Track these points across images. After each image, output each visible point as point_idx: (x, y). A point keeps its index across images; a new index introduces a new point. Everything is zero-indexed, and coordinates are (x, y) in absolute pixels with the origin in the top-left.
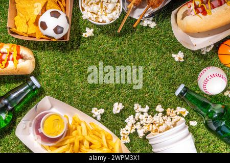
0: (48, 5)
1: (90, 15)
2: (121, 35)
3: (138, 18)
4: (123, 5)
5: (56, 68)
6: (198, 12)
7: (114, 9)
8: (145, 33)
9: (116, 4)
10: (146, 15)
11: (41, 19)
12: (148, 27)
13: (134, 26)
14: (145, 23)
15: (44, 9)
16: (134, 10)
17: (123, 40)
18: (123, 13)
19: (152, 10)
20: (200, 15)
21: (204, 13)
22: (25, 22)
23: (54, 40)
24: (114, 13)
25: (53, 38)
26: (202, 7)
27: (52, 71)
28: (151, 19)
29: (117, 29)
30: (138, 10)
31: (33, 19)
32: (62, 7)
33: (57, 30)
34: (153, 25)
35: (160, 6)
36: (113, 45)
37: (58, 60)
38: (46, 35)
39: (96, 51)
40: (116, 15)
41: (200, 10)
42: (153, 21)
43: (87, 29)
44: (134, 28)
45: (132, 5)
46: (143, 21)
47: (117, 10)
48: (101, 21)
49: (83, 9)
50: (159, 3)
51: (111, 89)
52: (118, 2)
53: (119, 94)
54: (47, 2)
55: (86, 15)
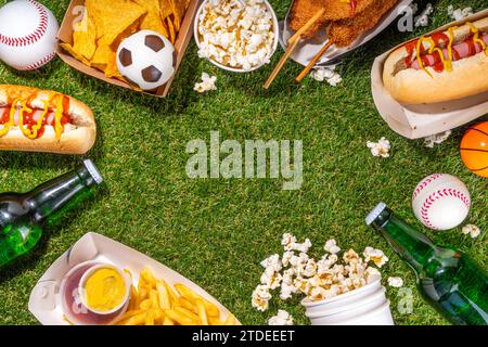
0: (146, 19)
2: (271, 93)
3: (306, 64)
4: (281, 35)
5: (136, 147)
6: (427, 64)
7: (262, 45)
8: (317, 93)
9: (266, 34)
10: (324, 59)
11: (126, 44)
12: (325, 82)
13: (298, 79)
14: (320, 75)
15: (137, 26)
16: (300, 46)
17: (273, 104)
18: (280, 52)
19: (335, 50)
20: (430, 69)
21: (439, 67)
22: (93, 37)
23: (136, 89)
24: (261, 53)
25: (137, 85)
26: (435, 54)
27: (127, 151)
28: (333, 67)
29: (264, 81)
30: (308, 46)
31: (110, 37)
32: (172, 31)
33: (149, 73)
34: (335, 80)
35: (353, 45)
36: (252, 112)
37: (141, 132)
39: (218, 121)
40: (263, 57)
41: (431, 59)
42: (336, 71)
43: (204, 76)
44: (297, 83)
45: (296, 38)
46: (315, 70)
47: (268, 46)
48: (233, 64)
49: (200, 36)
50: (351, 38)
51: (240, 199)
52: (271, 29)
53: (255, 209)
54: (146, 14)
55: (205, 50)
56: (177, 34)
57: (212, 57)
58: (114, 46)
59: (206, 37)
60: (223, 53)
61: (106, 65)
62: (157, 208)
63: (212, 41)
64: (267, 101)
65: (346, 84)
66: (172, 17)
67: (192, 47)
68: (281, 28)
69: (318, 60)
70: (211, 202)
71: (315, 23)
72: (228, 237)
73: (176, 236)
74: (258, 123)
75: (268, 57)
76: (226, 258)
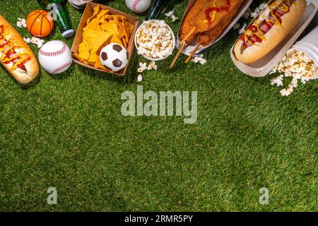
0: (112, 39)
1: (145, 51)
2: (173, 70)
3: (189, 55)
4: (176, 42)
5: (111, 101)
7: (167, 46)
8: (195, 69)
9: (169, 41)
10: (197, 52)
11: (104, 50)
12: (199, 63)
13: (186, 62)
14: (196, 60)
15: (108, 42)
16: (185, 47)
17: (175, 75)
18: (176, 50)
19: (202, 48)
22: (88, 50)
23: (111, 72)
24: (167, 49)
25: (111, 69)
27: (107, 103)
28: (202, 55)
29: (169, 65)
30: (189, 47)
31: (96, 49)
32: (125, 44)
33: (116, 63)
34: (203, 61)
35: (210, 44)
36: (165, 80)
37: (113, 93)
38: (105, 66)
39: (149, 85)
40: (168, 52)
42: (203, 58)
43: (141, 64)
44: (185, 64)
45: (183, 43)
46: (194, 58)
47: (170, 46)
48: (155, 56)
49: (138, 45)
50: (210, 41)
51: (163, 121)
52: (171, 39)
53: (170, 126)
54: (112, 36)
55: (141, 51)
56: (127, 45)
57: (144, 54)
58: (98, 53)
59: (140, 44)
60: (149, 52)
61: (95, 62)
62: (123, 129)
63: (144, 46)
64: (172, 75)
65: (208, 63)
66: (124, 37)
67: (135, 50)
68: (176, 39)
69: (194, 52)
70: (149, 124)
71: (192, 35)
72: (158, 140)
73: (134, 141)
74: (168, 85)
75: (171, 51)
76: (158, 151)
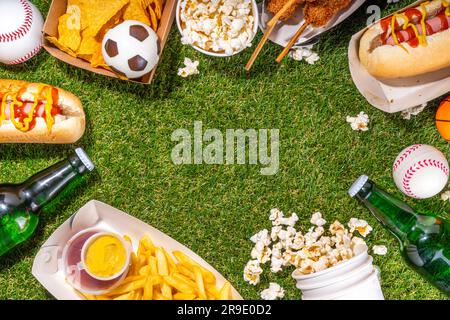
0: (129, 9)
3: (285, 45)
4: (260, 18)
5: (124, 133)
6: (402, 40)
7: (243, 29)
8: (296, 73)
9: (246, 19)
10: (302, 40)
11: (110, 35)
12: (303, 61)
13: (278, 60)
14: (298, 55)
15: (120, 17)
16: (278, 27)
17: (255, 84)
18: (260, 34)
19: (312, 30)
20: (406, 45)
21: (414, 42)
22: (78, 29)
24: (243, 37)
26: (409, 29)
27: (116, 137)
28: (311, 46)
30: (285, 27)
31: (95, 29)
32: (154, 19)
33: (135, 63)
34: (312, 58)
35: (329, 25)
36: (235, 93)
37: (128, 118)
38: (111, 67)
39: (202, 104)
40: (244, 41)
41: (406, 35)
42: (314, 50)
43: (187, 61)
44: (276, 63)
45: (274, 21)
46: (294, 50)
47: (249, 30)
48: (216, 49)
49: (183, 24)
51: (227, 178)
52: (251, 14)
53: (242, 187)
54: (128, 4)
55: (188, 36)
56: (159, 21)
57: (195, 43)
58: (99, 37)
59: (189, 23)
60: (205, 39)
61: (91, 56)
62: (148, 190)
63: (195, 27)
64: (248, 83)
65: (323, 63)
66: (153, 5)
67: (174, 33)
68: (260, 11)
69: (296, 40)
70: (199, 182)
71: (292, 5)
72: (218, 215)
73: (168, 216)
74: (240, 104)
75: (249, 41)
76: (216, 235)
